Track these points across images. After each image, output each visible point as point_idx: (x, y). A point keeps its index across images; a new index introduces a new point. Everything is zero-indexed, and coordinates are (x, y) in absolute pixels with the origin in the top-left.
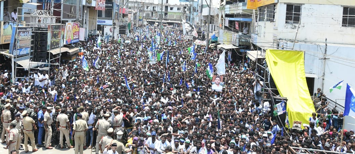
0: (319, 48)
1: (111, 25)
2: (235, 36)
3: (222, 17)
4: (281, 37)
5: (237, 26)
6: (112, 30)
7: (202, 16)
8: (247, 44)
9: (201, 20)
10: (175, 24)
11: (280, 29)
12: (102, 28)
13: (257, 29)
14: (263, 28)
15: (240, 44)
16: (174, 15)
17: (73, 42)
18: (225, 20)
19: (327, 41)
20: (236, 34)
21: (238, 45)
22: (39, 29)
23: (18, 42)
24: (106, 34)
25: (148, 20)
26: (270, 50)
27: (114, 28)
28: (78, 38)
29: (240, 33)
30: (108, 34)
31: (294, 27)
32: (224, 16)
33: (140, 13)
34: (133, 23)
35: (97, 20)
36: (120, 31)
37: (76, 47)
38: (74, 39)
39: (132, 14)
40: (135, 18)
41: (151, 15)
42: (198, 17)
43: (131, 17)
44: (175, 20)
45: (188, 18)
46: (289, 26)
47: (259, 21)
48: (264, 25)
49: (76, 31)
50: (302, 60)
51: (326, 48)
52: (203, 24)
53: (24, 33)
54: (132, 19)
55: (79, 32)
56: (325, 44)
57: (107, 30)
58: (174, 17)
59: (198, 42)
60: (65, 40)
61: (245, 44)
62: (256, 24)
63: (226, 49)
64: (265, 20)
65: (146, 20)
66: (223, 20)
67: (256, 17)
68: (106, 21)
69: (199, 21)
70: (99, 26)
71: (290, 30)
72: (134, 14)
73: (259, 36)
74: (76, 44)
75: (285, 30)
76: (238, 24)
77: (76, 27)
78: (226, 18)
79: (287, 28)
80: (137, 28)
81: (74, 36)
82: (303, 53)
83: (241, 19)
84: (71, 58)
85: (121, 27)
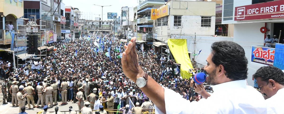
0: (192, 38)
1: (70, 33)
2: (144, 35)
3: (135, 25)
4: (172, 34)
5: (144, 30)
6: (71, 36)
7: (122, 26)
8: (151, 39)
9: (122, 29)
10: (105, 32)
11: (171, 29)
12: (64, 35)
13: (156, 30)
14: (160, 29)
15: (147, 39)
16: (105, 27)
17: (50, 42)
18: (137, 27)
19: (196, 34)
20: (145, 34)
21: (146, 40)
22: (32, 33)
23: (16, 43)
24: (67, 39)
25: (89, 30)
26: (170, 40)
27: (72, 34)
28: (53, 40)
29: (147, 34)
30: (68, 39)
31: (178, 28)
32: (136, 25)
33: (85, 26)
34: (82, 32)
35: (61, 30)
36: (75, 36)
37: (52, 45)
38: (50, 41)
39: (81, 27)
40: (83, 29)
41: (91, 27)
42: (120, 27)
43: (80, 28)
44: (105, 30)
45: (114, 28)
46: (176, 27)
47: (158, 26)
48: (161, 28)
49: (51, 36)
50: (186, 44)
51: (195, 37)
52: (123, 31)
53: (20, 37)
54: (81, 29)
55: (53, 36)
56: (195, 36)
57: (67, 36)
58: (105, 28)
59: (122, 41)
60: (45, 42)
61: (150, 39)
62: (156, 28)
63: (140, 42)
64: (161, 25)
65: (88, 30)
66: (136, 27)
67: (156, 24)
68: (66, 30)
69: (121, 29)
70: (62, 34)
71: (176, 29)
72: (82, 26)
73: (158, 34)
74: (52, 44)
75: (173, 29)
76: (145, 29)
77: (51, 33)
78: (138, 26)
79: (175, 28)
80: (84, 34)
81: (50, 39)
82: (186, 40)
83: (147, 26)
84: (49, 52)
85: (76, 34)
